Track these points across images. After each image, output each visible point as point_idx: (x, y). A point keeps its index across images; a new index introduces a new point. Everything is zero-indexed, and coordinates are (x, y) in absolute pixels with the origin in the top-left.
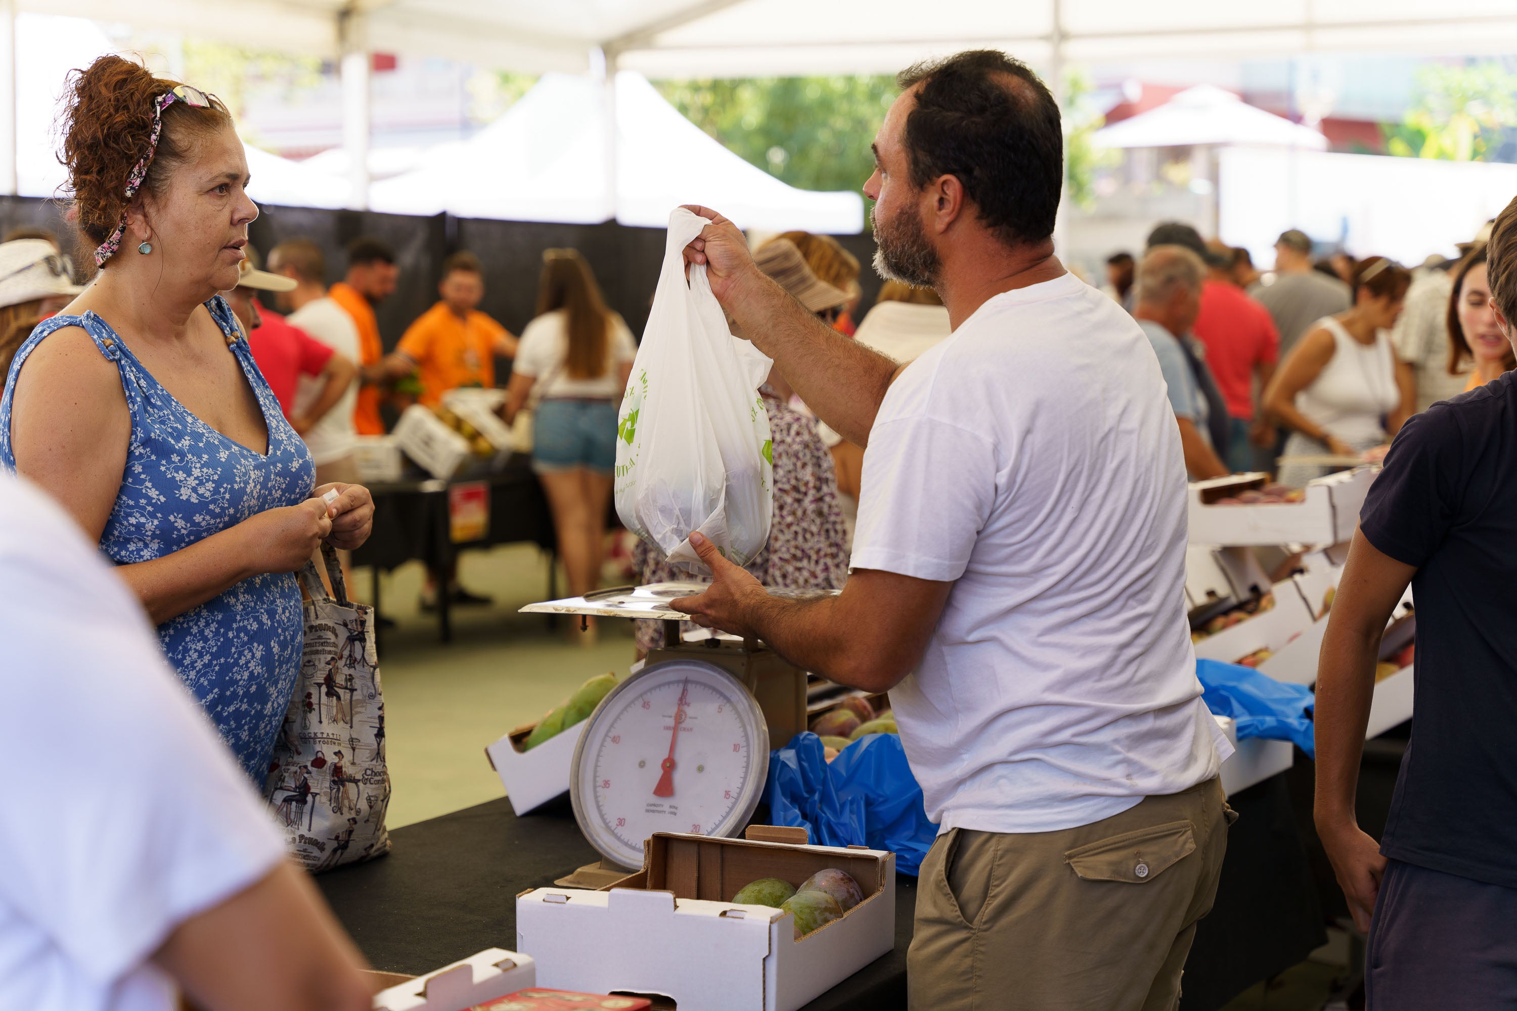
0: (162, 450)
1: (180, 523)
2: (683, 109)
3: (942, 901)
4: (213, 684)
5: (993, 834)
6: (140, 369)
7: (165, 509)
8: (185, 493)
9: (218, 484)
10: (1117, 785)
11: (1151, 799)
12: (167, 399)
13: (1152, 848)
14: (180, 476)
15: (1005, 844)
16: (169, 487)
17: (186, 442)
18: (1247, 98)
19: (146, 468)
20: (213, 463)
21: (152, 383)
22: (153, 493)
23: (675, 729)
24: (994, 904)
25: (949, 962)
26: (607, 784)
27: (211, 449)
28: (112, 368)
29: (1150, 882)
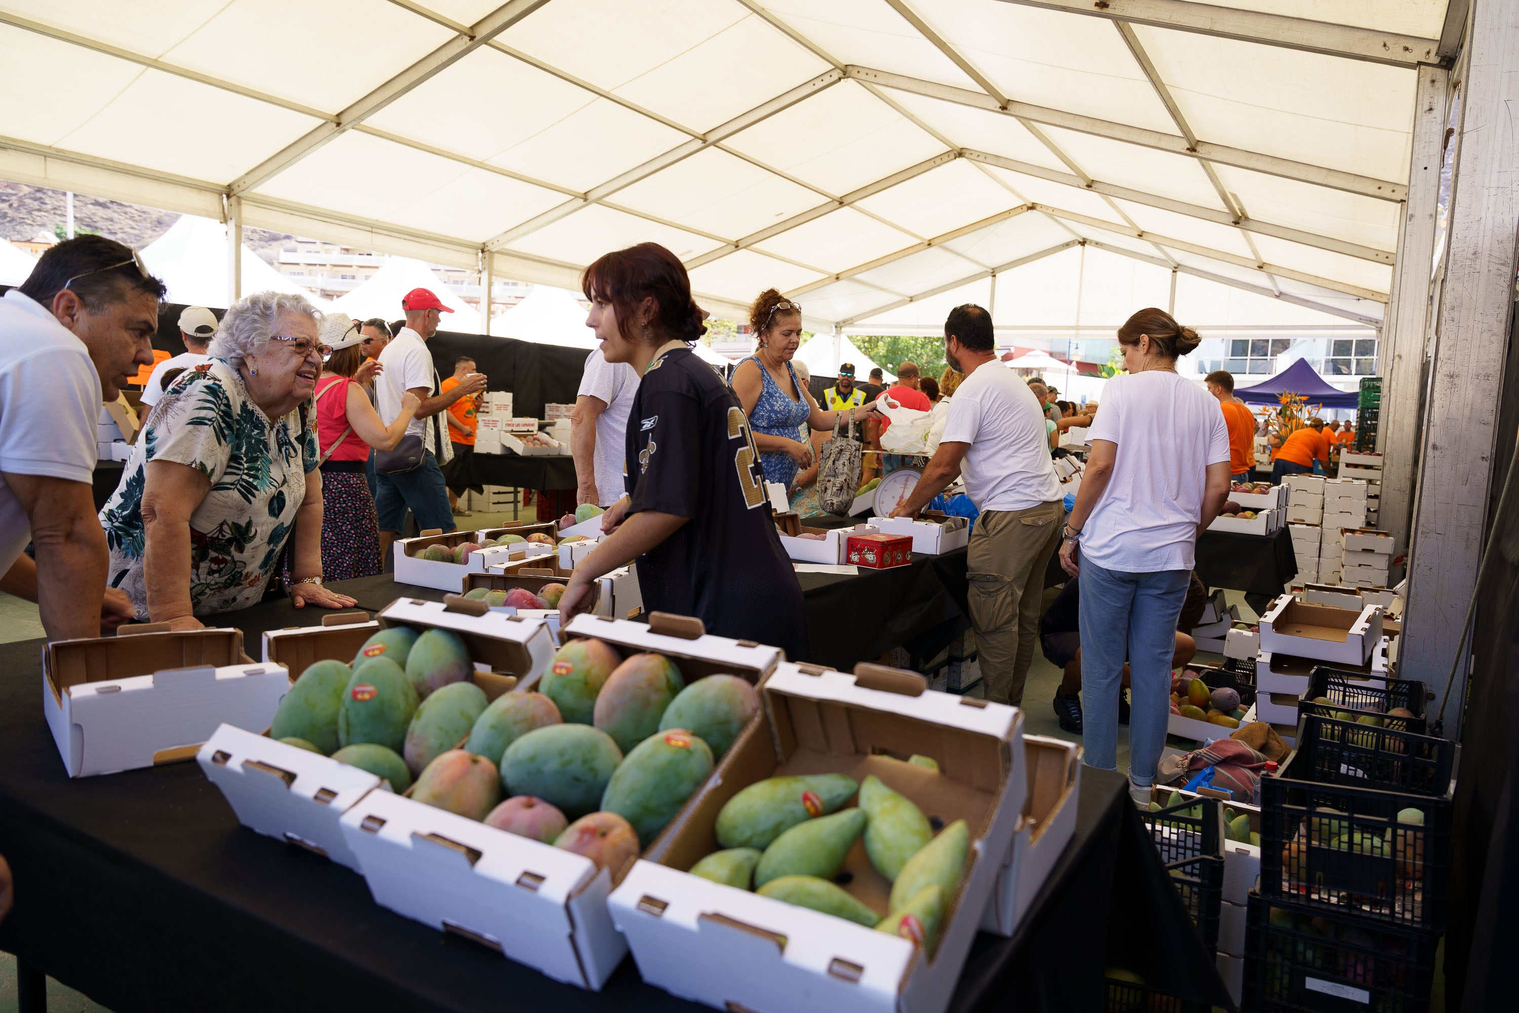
0: (771, 396)
1: (774, 416)
2: (859, 348)
3: (980, 529)
4: (779, 463)
5: (998, 512)
6: (768, 374)
7: (770, 412)
8: (776, 408)
9: (785, 407)
10: (1035, 497)
11: (1045, 503)
12: (774, 383)
13: (1044, 517)
14: (775, 403)
15: (1001, 514)
16: (772, 406)
17: (778, 394)
18: (1051, 354)
19: (766, 400)
20: (784, 401)
21: (771, 378)
22: (768, 407)
23: (905, 488)
24: (996, 531)
25: (982, 546)
26: (883, 503)
27: (784, 397)
28: (760, 371)
29: (1042, 526)
